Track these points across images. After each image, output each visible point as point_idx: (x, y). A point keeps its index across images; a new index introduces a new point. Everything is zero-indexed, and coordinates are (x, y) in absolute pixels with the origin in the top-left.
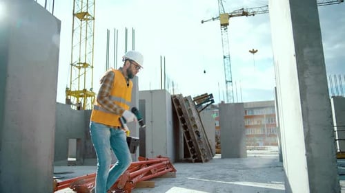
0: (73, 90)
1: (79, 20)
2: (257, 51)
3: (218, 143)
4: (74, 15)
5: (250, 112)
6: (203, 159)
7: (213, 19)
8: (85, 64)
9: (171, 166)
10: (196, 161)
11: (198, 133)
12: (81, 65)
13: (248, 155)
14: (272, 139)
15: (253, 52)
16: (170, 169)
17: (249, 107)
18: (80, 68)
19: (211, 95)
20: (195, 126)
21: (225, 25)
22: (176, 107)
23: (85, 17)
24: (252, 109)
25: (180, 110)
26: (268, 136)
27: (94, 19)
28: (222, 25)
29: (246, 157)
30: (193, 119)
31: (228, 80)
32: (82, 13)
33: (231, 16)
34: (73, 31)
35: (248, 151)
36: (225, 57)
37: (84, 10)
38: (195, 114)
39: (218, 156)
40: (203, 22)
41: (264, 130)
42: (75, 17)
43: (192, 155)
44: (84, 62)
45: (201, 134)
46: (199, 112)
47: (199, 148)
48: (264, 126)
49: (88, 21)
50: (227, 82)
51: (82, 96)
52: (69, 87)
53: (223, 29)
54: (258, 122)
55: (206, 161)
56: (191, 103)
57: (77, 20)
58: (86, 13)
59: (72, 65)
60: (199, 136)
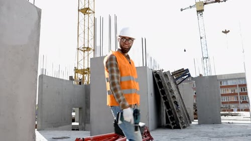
0: (79, 68)
1: (83, 15)
2: (229, 31)
3: (196, 111)
4: (79, 10)
5: (225, 83)
6: (181, 125)
7: (191, 7)
8: (88, 48)
9: (149, 135)
10: (175, 128)
11: (176, 103)
12: (85, 49)
13: (222, 121)
14: (245, 106)
15: (226, 32)
16: (148, 138)
17: (223, 78)
18: (84, 51)
19: (187, 70)
20: (174, 97)
21: (200, 11)
22: (157, 81)
23: (87, 11)
24: (226, 80)
25: (160, 84)
26: (241, 103)
27: (94, 12)
28: (198, 11)
29: (221, 123)
30: (171, 91)
31: (204, 57)
32: (85, 9)
33: (205, 4)
34: (79, 22)
35: (223, 117)
36: (201, 38)
37: (87, 6)
38: (173, 87)
39: (195, 122)
40: (182, 10)
41: (237, 97)
42: (80, 12)
43: (171, 122)
44: (87, 47)
45: (179, 104)
46: (177, 85)
47: (178, 116)
48: (237, 94)
49: (90, 15)
50: (204, 58)
51: (86, 73)
52: (76, 66)
53: (199, 14)
54: (232, 91)
55: (184, 127)
56: (169, 78)
57: (81, 14)
58: (88, 9)
59: (78, 49)
60: (178, 105)
